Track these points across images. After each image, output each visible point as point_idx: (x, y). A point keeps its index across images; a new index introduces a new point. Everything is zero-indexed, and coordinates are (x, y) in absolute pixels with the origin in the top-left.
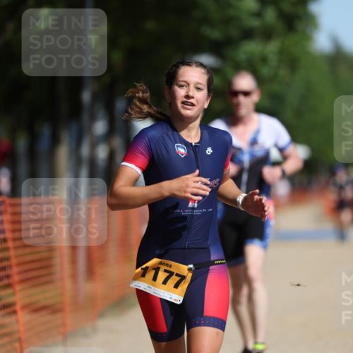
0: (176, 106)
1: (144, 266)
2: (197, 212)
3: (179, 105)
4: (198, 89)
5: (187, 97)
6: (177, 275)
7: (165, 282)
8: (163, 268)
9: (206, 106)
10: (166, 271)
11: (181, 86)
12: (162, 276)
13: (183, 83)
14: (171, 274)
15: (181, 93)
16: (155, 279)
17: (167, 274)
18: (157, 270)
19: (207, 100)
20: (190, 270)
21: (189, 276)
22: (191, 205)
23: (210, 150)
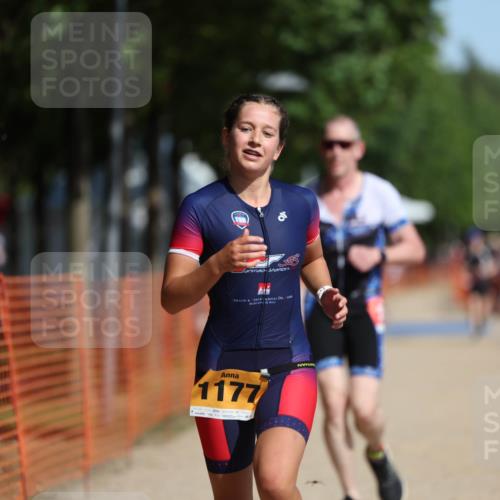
1: (202, 382)
2: (270, 301)
3: (240, 153)
4: (267, 134)
5: (252, 144)
6: (249, 386)
7: (235, 398)
8: (228, 380)
9: (276, 158)
10: (232, 384)
11: (244, 130)
12: (228, 392)
13: (247, 126)
14: (240, 386)
15: (243, 138)
16: (220, 397)
17: (235, 388)
18: (221, 385)
19: (278, 149)
20: (263, 377)
21: (264, 385)
22: (261, 291)
23: (283, 216)
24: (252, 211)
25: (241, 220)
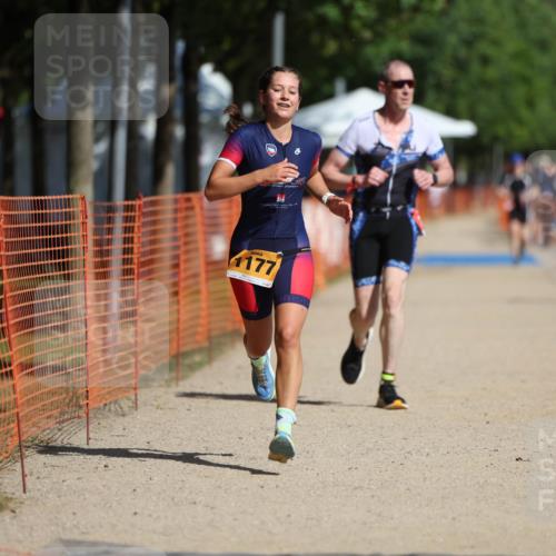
0: (273, 108)
1: (237, 257)
2: (284, 206)
3: (276, 106)
4: (292, 93)
5: (283, 99)
6: (269, 262)
7: (258, 270)
8: (254, 257)
10: (258, 259)
11: (276, 91)
12: (255, 264)
13: (278, 88)
14: (263, 262)
15: (276, 96)
16: (248, 267)
17: (259, 263)
18: (250, 259)
20: (279, 256)
21: (279, 262)
22: (279, 199)
23: (298, 151)
24: (278, 145)
25: (272, 150)
